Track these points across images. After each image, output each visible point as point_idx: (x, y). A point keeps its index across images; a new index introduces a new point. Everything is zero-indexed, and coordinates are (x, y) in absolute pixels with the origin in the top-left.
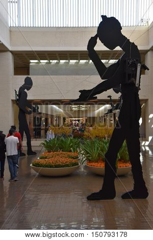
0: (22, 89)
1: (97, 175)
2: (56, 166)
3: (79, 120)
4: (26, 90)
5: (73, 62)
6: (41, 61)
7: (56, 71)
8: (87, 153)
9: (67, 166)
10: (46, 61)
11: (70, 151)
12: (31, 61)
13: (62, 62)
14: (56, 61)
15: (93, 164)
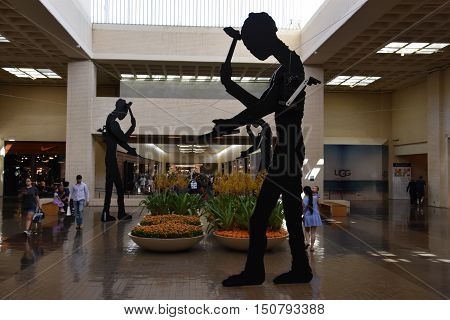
0: (111, 118)
1: (230, 249)
2: (170, 236)
3: (189, 169)
4: (117, 120)
5: (186, 78)
6: (138, 76)
7: (161, 92)
8: (217, 216)
9: (186, 235)
10: (146, 76)
11: (187, 214)
12: (123, 76)
13: (170, 78)
14: (160, 77)
15: (226, 233)
